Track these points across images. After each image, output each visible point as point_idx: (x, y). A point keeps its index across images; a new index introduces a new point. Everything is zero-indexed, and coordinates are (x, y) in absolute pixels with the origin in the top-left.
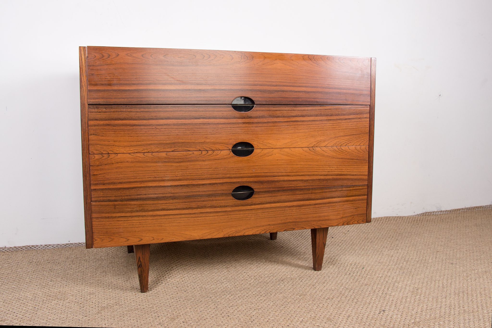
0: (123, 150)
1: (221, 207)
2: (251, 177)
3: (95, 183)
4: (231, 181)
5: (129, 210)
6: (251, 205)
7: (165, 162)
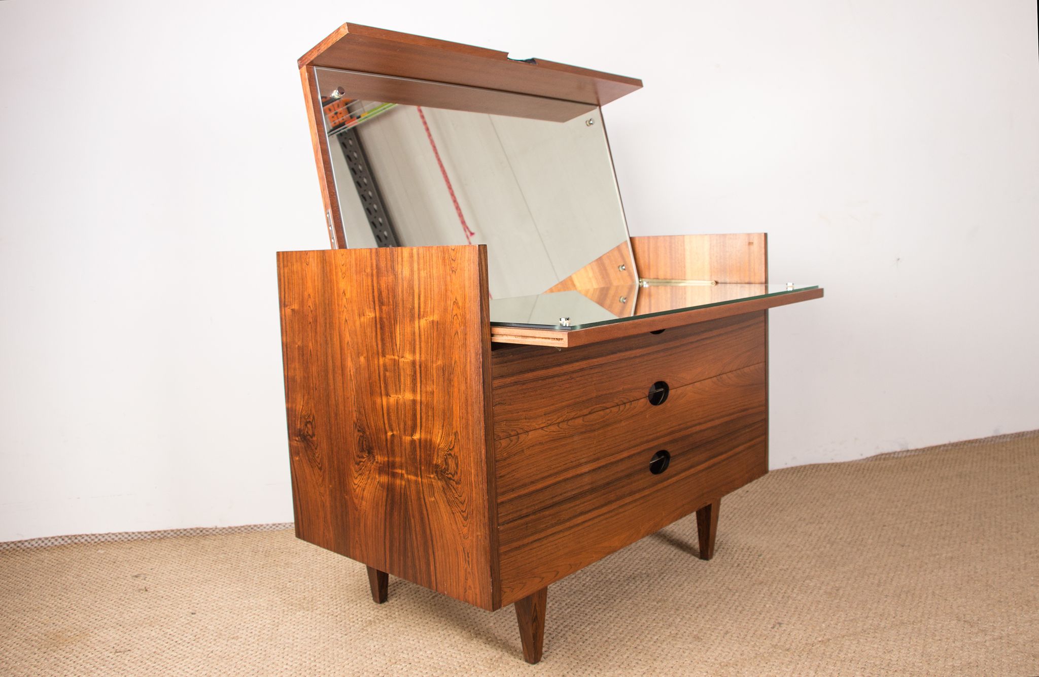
2: (667, 435)
3: (502, 490)
4: (649, 446)
5: (543, 526)
6: (668, 479)
7: (582, 433)
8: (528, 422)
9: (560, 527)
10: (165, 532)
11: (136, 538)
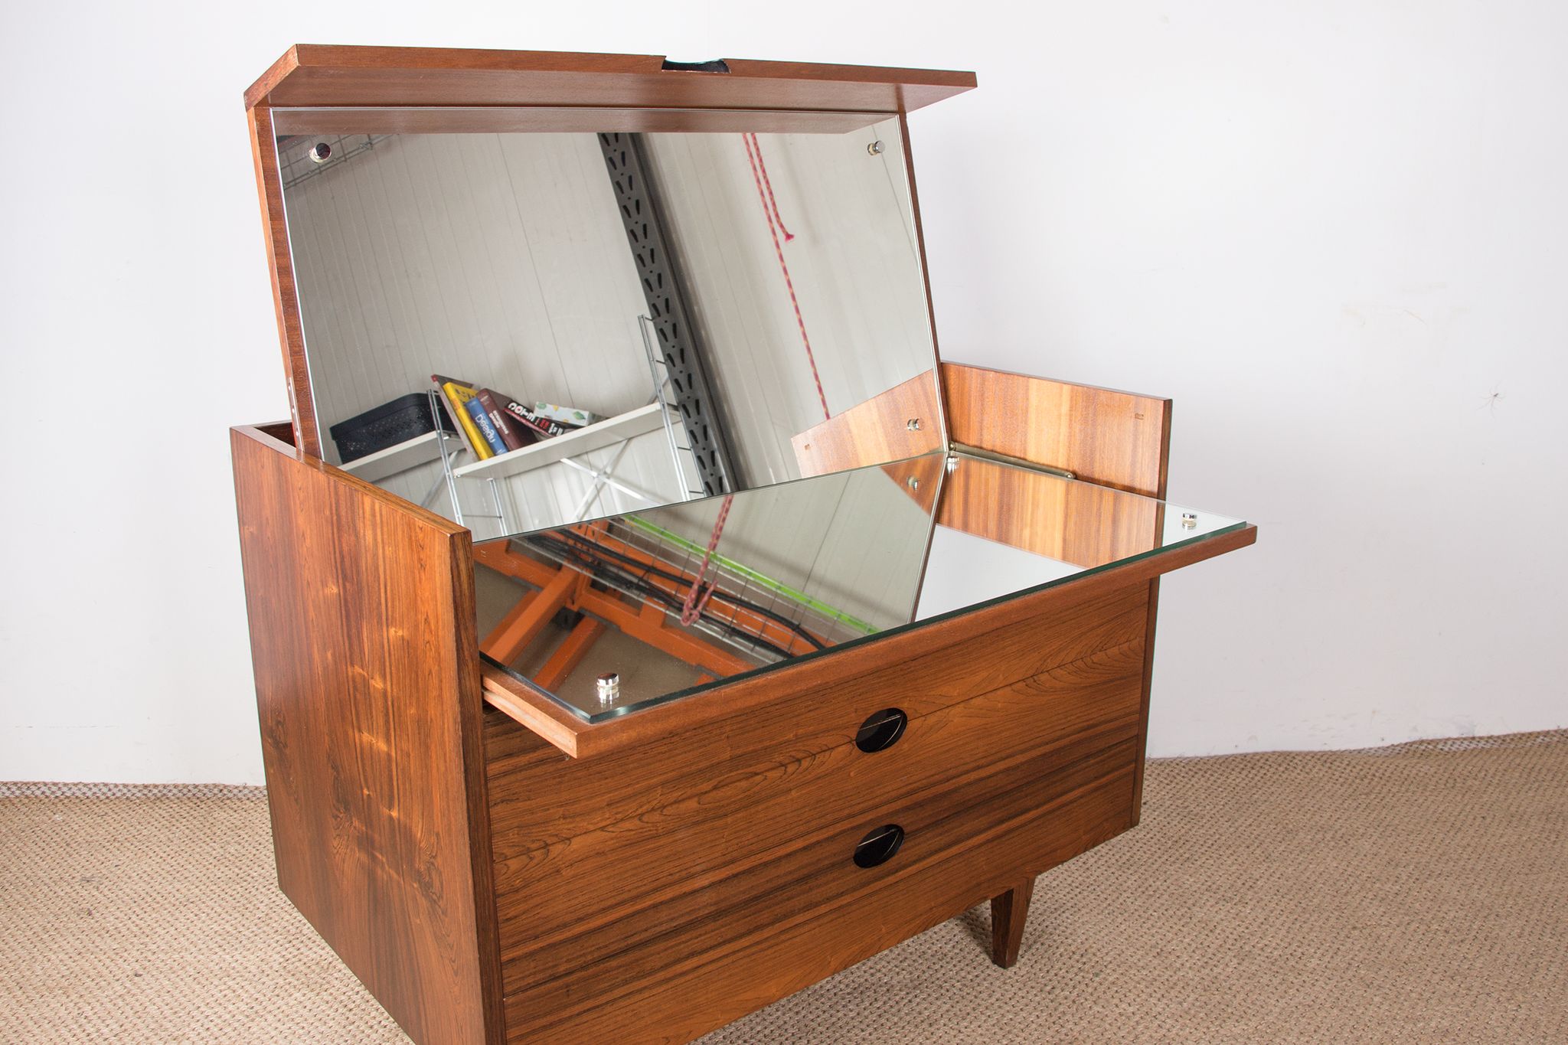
0: (585, 824)
1: (829, 899)
2: (898, 798)
3: (511, 941)
4: (855, 824)
5: (606, 985)
6: (897, 871)
7: (697, 823)
8: (570, 823)
9: (644, 982)
10: (165, 787)
11: (119, 794)
